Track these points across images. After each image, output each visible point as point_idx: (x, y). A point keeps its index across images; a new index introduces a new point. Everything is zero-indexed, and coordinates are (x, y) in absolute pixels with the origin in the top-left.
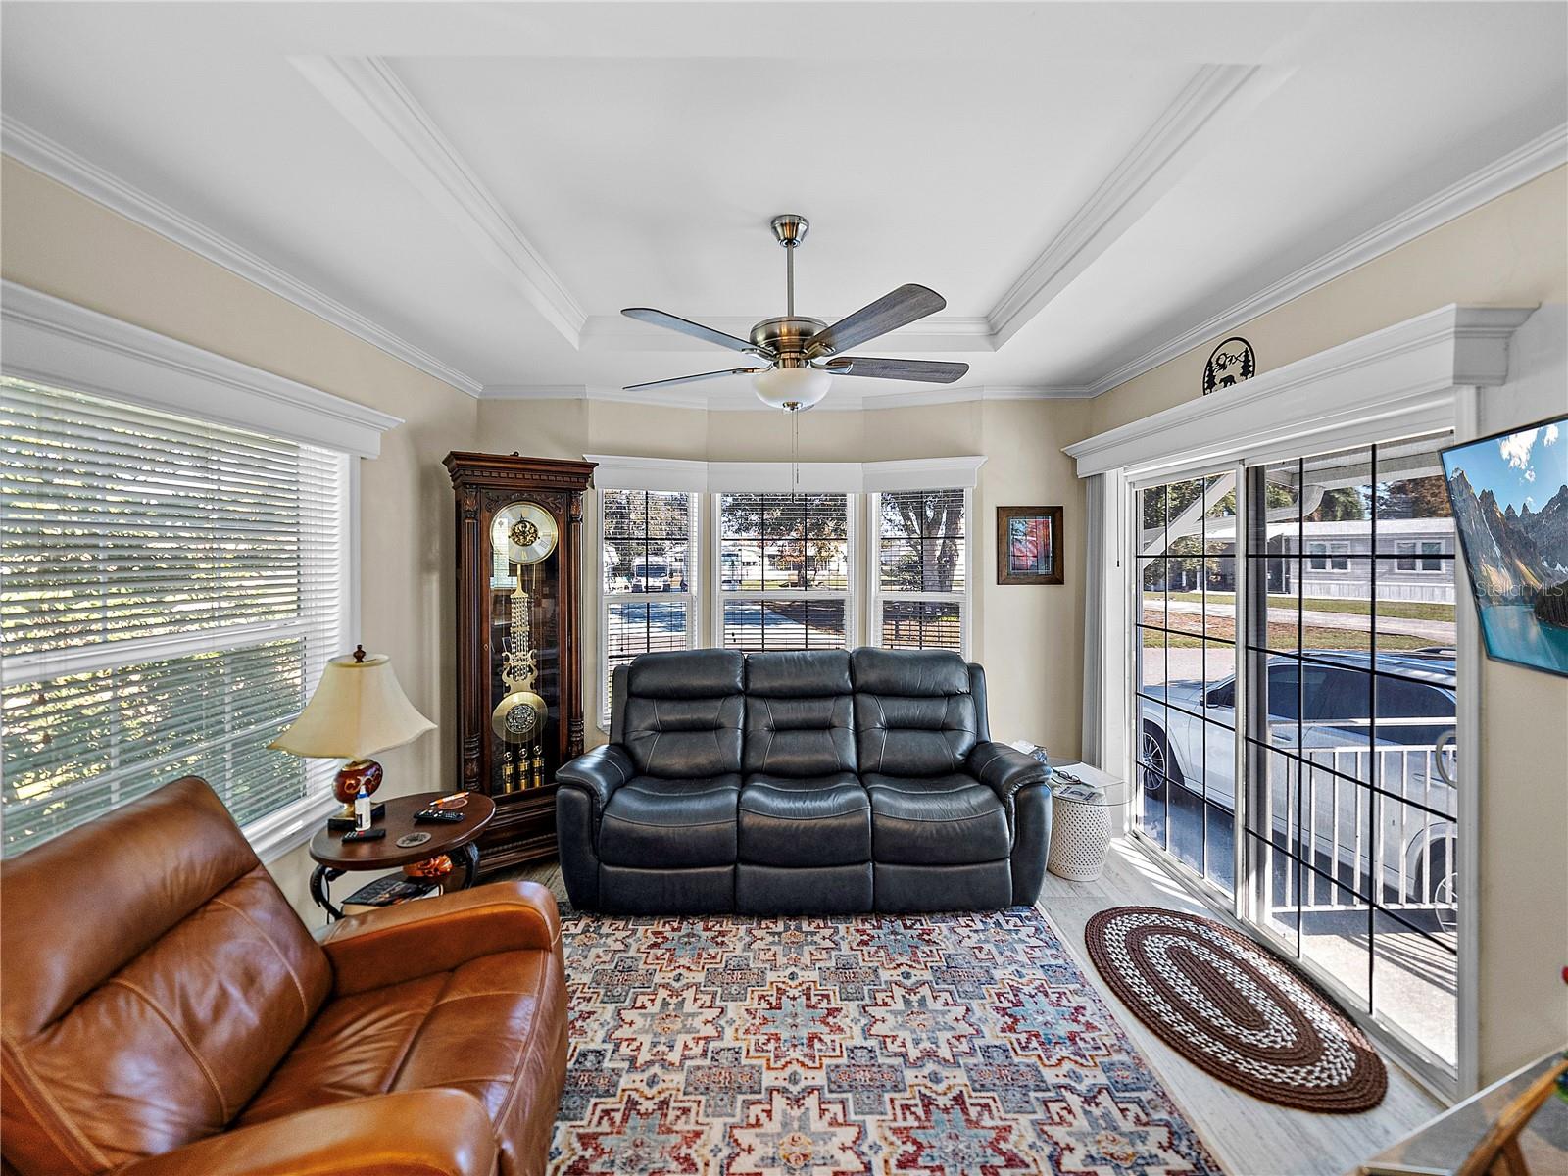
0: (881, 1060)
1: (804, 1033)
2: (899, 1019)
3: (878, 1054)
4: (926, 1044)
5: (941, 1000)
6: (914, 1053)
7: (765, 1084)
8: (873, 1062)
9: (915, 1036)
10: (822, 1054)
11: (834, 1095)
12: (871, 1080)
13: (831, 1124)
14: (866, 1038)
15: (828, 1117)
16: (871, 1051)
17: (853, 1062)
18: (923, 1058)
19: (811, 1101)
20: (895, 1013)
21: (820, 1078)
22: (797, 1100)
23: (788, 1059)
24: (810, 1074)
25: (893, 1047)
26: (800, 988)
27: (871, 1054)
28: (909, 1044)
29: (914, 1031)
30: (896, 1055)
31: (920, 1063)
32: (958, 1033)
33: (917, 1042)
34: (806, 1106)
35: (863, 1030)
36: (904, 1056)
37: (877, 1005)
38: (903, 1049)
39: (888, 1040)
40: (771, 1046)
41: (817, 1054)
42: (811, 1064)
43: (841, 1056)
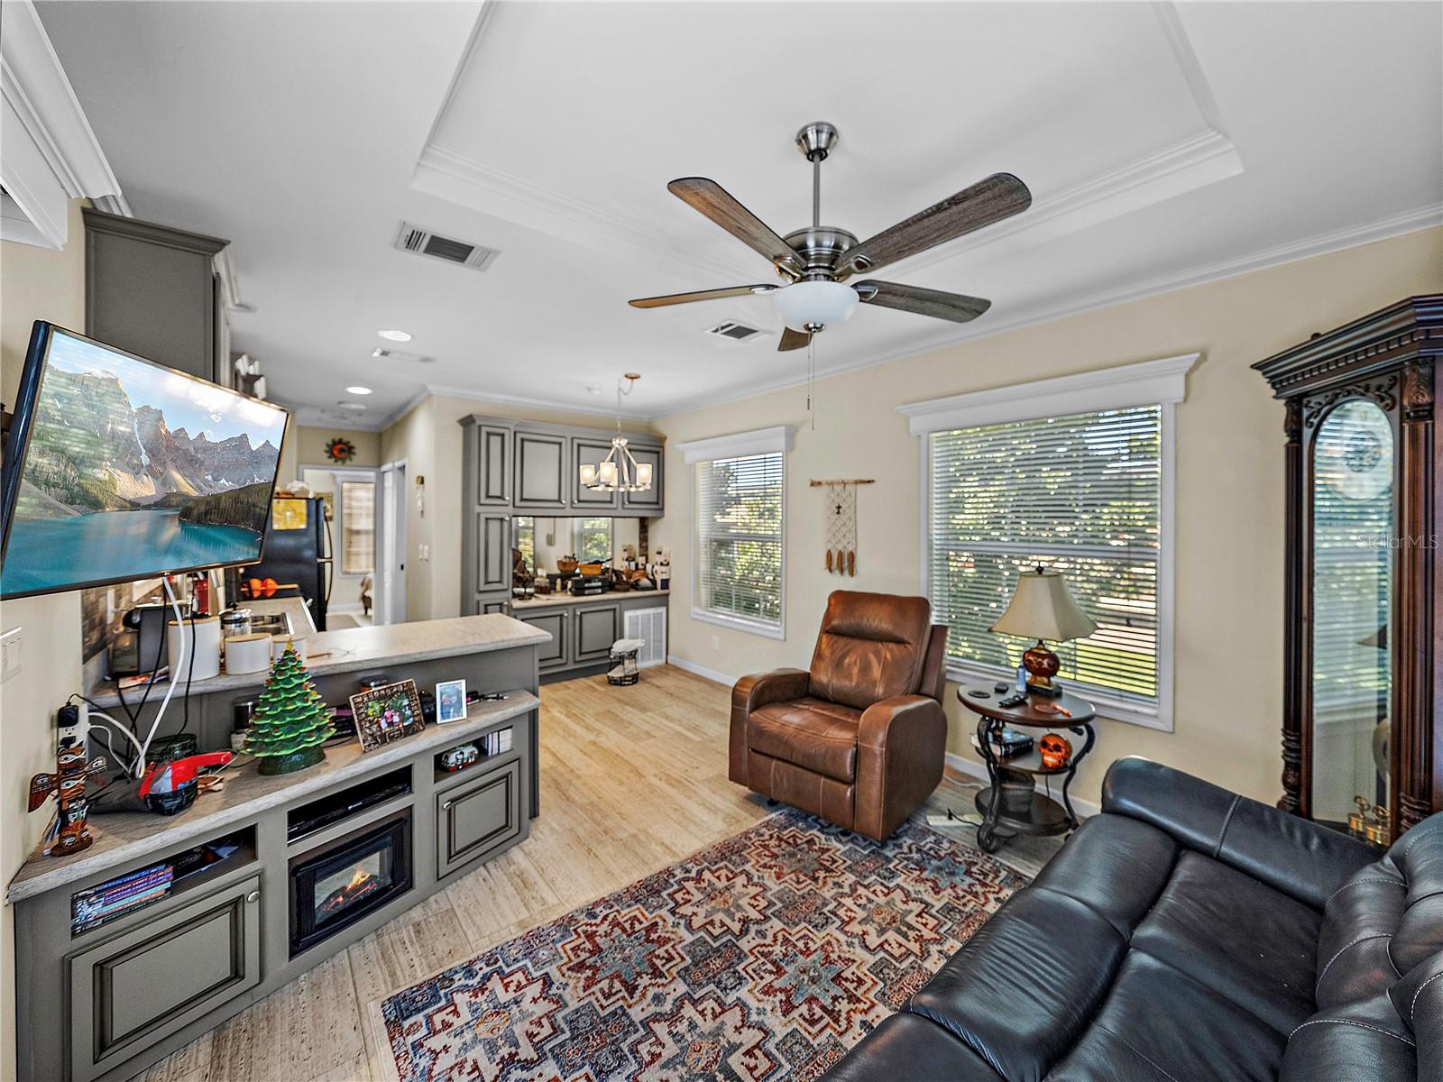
0: (712, 986)
1: (790, 969)
2: (723, 1042)
3: (718, 991)
4: (682, 1028)
6: (688, 1011)
8: (716, 980)
9: (698, 1031)
10: (760, 962)
11: (724, 939)
12: (708, 964)
13: (712, 921)
14: (738, 999)
15: (718, 924)
16: (725, 988)
17: (732, 970)
18: (678, 1011)
19: (736, 927)
20: (733, 1048)
21: (744, 944)
22: (744, 922)
23: (779, 943)
24: (754, 943)
25: (709, 1004)
27: (723, 986)
28: (698, 1019)
29: (702, 1035)
30: (703, 998)
31: (678, 1003)
33: (693, 1026)
35: (747, 1006)
36: (695, 1003)
37: (757, 1046)
38: (700, 1008)
39: (718, 1010)
40: (801, 945)
41: (762, 959)
42: (758, 948)
43: (744, 969)
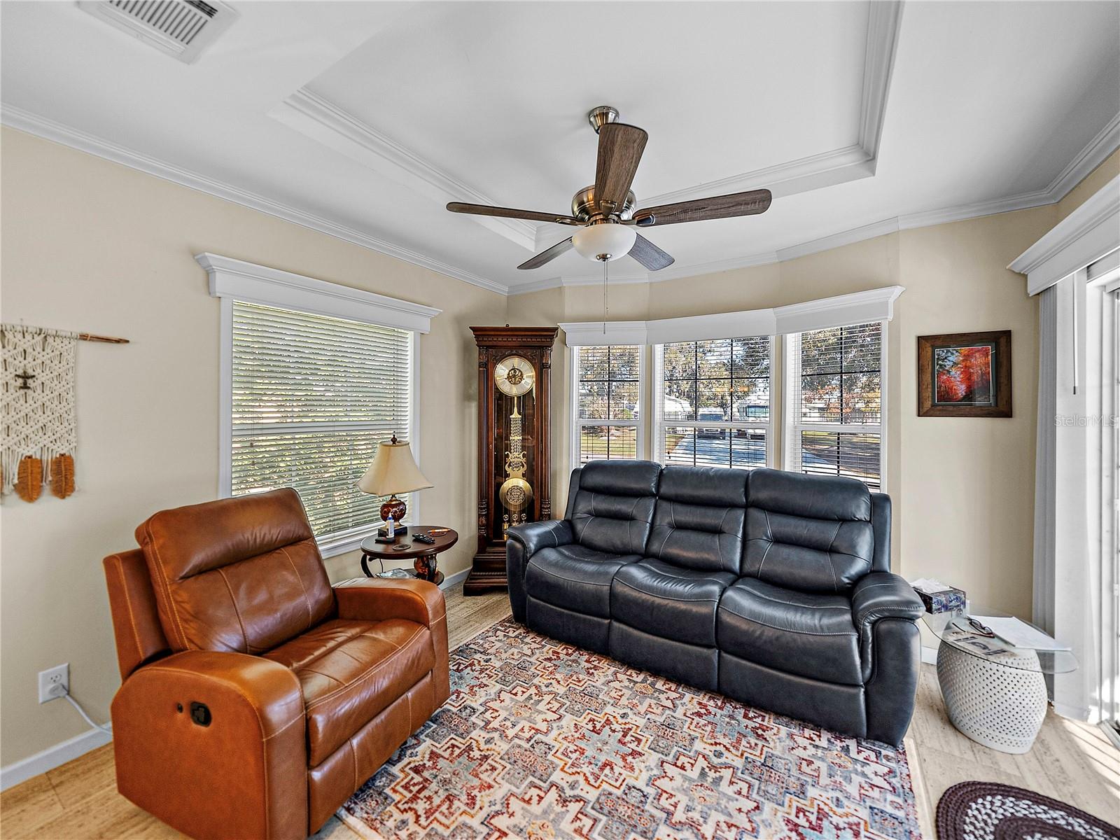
0: (647, 807)
1: (603, 758)
2: (686, 785)
3: (649, 801)
4: (696, 815)
5: (736, 788)
6: (679, 816)
7: (552, 779)
8: (640, 805)
9: (690, 804)
10: (606, 779)
11: (593, 812)
12: (628, 817)
13: (575, 831)
14: (647, 785)
15: (578, 824)
16: (644, 796)
17: (624, 797)
18: (685, 824)
19: (574, 807)
20: (685, 778)
21: (592, 795)
22: (565, 801)
23: (579, 770)
24: (588, 788)
25: (664, 802)
26: (623, 726)
27: (643, 799)
28: (681, 807)
29: (692, 800)
30: (663, 810)
31: (679, 827)
32: (733, 821)
33: (689, 809)
34: (568, 808)
35: (650, 778)
36: (670, 814)
37: (675, 765)
38: (672, 808)
39: (665, 795)
40: (574, 756)
41: (602, 777)
42: (592, 782)
43: (618, 788)
